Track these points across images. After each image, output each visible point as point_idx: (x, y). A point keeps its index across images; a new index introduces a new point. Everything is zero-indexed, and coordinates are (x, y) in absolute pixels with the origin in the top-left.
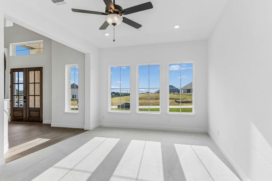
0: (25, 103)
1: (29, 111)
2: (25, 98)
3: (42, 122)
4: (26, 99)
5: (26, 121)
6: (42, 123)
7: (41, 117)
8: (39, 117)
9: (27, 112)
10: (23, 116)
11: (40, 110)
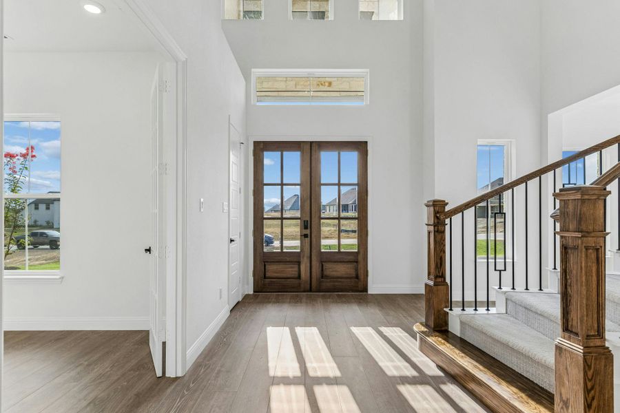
0: (307, 240)
1: (322, 263)
2: (306, 225)
3: (365, 289)
4: (310, 228)
5: (311, 291)
6: (367, 291)
7: (362, 277)
8: (357, 277)
9: (315, 264)
10: (299, 277)
11: (360, 258)
